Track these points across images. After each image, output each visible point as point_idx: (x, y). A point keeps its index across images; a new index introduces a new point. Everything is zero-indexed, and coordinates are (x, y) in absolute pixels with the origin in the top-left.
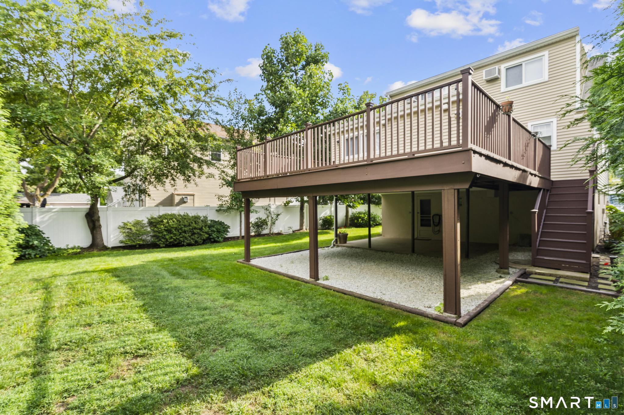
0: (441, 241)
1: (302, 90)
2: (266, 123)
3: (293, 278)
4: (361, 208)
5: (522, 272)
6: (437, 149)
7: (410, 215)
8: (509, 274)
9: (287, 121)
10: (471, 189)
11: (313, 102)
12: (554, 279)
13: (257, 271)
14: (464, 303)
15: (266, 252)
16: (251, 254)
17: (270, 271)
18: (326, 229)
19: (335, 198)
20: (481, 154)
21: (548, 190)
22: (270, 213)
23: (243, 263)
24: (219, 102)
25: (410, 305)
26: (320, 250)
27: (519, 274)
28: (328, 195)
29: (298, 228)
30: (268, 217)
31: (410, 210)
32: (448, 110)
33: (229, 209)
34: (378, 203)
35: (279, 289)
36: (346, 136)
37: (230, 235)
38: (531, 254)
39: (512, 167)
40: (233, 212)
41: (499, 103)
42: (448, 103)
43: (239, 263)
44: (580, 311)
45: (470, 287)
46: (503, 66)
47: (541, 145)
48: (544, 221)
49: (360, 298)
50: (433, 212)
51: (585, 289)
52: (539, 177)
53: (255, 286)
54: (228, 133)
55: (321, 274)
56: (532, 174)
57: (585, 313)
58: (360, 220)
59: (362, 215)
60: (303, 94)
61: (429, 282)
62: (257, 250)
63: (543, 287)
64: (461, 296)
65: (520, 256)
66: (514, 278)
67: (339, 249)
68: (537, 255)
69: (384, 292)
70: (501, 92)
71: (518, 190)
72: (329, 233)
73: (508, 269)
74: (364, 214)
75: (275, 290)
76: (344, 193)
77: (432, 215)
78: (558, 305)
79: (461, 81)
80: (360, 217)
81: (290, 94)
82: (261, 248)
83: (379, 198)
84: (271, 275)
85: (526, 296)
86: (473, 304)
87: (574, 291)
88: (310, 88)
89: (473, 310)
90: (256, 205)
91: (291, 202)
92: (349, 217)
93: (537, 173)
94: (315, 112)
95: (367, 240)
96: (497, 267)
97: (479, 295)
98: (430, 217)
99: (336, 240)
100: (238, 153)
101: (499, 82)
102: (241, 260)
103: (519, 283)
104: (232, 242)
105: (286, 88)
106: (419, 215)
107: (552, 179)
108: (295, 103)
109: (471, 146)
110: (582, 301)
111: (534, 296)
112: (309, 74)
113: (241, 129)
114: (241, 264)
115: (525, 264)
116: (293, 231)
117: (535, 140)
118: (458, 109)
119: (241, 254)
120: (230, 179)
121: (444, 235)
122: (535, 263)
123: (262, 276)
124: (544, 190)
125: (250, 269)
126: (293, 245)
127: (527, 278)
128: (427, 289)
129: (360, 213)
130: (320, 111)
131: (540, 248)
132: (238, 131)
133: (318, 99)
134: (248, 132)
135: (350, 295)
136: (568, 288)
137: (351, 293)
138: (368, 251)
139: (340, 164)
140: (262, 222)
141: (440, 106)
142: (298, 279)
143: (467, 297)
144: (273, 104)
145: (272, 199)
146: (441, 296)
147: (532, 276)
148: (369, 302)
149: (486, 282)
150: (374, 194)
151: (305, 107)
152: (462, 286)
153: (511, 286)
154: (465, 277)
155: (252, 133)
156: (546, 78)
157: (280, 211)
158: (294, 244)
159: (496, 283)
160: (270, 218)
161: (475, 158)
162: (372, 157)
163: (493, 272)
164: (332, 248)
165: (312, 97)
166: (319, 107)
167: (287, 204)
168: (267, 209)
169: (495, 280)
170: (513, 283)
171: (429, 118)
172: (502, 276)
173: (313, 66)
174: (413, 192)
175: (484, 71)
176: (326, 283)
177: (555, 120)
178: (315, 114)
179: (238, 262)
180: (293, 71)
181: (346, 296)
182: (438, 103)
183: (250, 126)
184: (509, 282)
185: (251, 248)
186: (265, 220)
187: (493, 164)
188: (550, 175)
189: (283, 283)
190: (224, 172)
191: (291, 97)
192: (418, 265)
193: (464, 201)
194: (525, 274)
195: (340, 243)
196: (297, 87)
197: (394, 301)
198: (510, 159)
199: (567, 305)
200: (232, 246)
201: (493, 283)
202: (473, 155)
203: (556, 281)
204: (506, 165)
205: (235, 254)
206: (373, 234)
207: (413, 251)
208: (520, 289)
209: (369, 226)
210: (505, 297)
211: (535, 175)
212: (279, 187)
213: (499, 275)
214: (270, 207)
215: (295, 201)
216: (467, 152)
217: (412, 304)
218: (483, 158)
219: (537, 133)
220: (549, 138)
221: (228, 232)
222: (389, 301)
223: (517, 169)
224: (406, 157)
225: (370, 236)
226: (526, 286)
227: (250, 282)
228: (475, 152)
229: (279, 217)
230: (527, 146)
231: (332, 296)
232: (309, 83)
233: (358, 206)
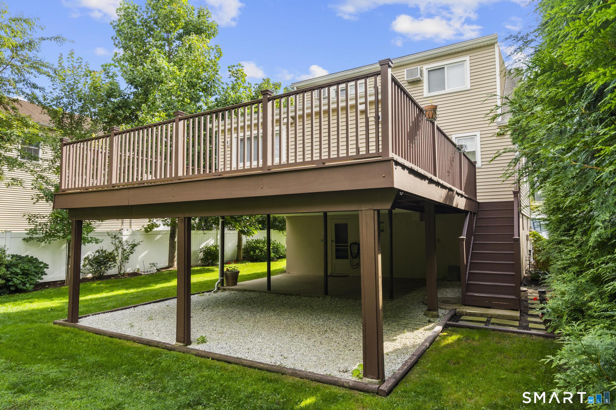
0: (359, 277)
1: (176, 67)
2: (119, 108)
3: (149, 343)
4: (259, 235)
5: (452, 313)
6: (352, 158)
7: (323, 243)
8: (438, 316)
9: (152, 108)
10: (394, 211)
11: (192, 85)
12: (484, 319)
13: (87, 337)
14: (388, 360)
15: (109, 305)
16: (81, 309)
17: (112, 336)
18: (208, 265)
19: (221, 220)
20: (404, 167)
21: (474, 214)
22: (120, 242)
23: (64, 325)
24: (37, 68)
25: (320, 371)
26: (194, 298)
27: (449, 316)
28: (212, 215)
29: (167, 264)
30: (116, 250)
31: (322, 237)
32: (365, 112)
33: (49, 236)
34: (281, 228)
35: (122, 365)
36: (241, 134)
37: (46, 279)
38: (460, 290)
39: (438, 184)
40: (55, 242)
41: (422, 106)
42: (366, 103)
43: (56, 326)
44: (514, 358)
45: (395, 338)
46: (426, 67)
47: (467, 161)
48: (472, 250)
49: (251, 367)
50: (351, 240)
51: (516, 330)
52: (465, 197)
53: (80, 364)
54: (54, 118)
55: (195, 334)
56: (458, 194)
57: (519, 360)
58: (257, 251)
59: (261, 245)
60: (178, 73)
61: (346, 335)
62: (94, 302)
63: (475, 331)
64: (385, 352)
65: (450, 293)
66: (444, 322)
67: (226, 293)
68: (467, 291)
69: (286, 355)
70: (424, 96)
71: (445, 213)
72: (213, 271)
73: (437, 310)
74: (264, 242)
75: (116, 367)
76: (235, 214)
77: (349, 245)
78: (492, 353)
79: (379, 74)
80: (257, 248)
81: (158, 71)
82: (101, 298)
83: (283, 221)
84: (111, 342)
85: (458, 345)
86: (399, 361)
87: (506, 333)
88: (189, 66)
89: (399, 370)
90: (98, 230)
91: (157, 226)
92: (243, 247)
93: (463, 193)
94: (195, 99)
95: (265, 279)
96: (425, 308)
97: (406, 348)
98: (347, 246)
99: (222, 281)
100: (65, 148)
101: (421, 85)
102: (61, 321)
103: (450, 328)
104: (51, 290)
105: (154, 61)
106: (334, 243)
107: (478, 201)
108: (166, 83)
109: (391, 155)
110: (515, 346)
111: (466, 344)
112: (187, 46)
113: (77, 114)
114: (61, 327)
115: (455, 304)
116: (158, 270)
117: (460, 153)
118: (377, 112)
119: (63, 310)
120: (53, 189)
121: (362, 270)
122: (466, 302)
123: (95, 345)
124: (471, 212)
125: (76, 335)
126: (155, 290)
127: (457, 321)
128: (343, 344)
129: (257, 242)
130: (203, 99)
131: (469, 282)
132: (71, 116)
133: (200, 81)
134: (89, 119)
135: (236, 364)
136: (500, 331)
137: (238, 361)
138: (267, 294)
139: (225, 172)
140: (106, 257)
141: (356, 106)
142: (157, 345)
143: (392, 352)
144: (131, 82)
145: (127, 221)
146: (360, 354)
147: (463, 318)
148: (263, 372)
149: (413, 330)
150: (276, 216)
151: (181, 91)
152: (385, 337)
153: (441, 332)
154: (389, 325)
155: (95, 122)
156: (469, 87)
157: (138, 239)
158: (158, 289)
159: (426, 330)
160: (120, 250)
161: (398, 171)
162: (269, 163)
163: (421, 316)
164: (215, 292)
165: (192, 78)
166: (201, 94)
167: (149, 230)
168: (115, 236)
169: (424, 326)
170: (443, 329)
171: (342, 120)
172: (431, 320)
173: (194, 37)
174: (325, 214)
175: (405, 71)
176: (201, 347)
177: (478, 134)
178: (195, 102)
179: (55, 323)
180: (164, 40)
181: (230, 366)
182: (353, 102)
183: (93, 110)
184: (439, 328)
185: (81, 299)
186: (111, 254)
187: (417, 180)
188: (476, 196)
189: (130, 354)
190: (42, 178)
191: (160, 74)
192: (331, 312)
193: (386, 226)
194: (456, 317)
195: (228, 285)
196: (169, 63)
197: (299, 367)
198: (435, 175)
199: (500, 351)
200: (50, 297)
201: (421, 330)
202: (394, 167)
203: (487, 322)
204: (431, 181)
205: (53, 310)
206: (275, 271)
207: (326, 293)
208: (451, 336)
209: (269, 260)
210: (435, 348)
211: (462, 196)
212: (131, 204)
213: (428, 319)
214: (121, 234)
215: (162, 224)
216: (388, 163)
217: (323, 369)
218: (406, 171)
219: (462, 146)
220: (474, 153)
221: (44, 273)
222: (292, 367)
223: (443, 187)
224: (314, 166)
225: (269, 273)
226: (457, 331)
227: (72, 357)
228: (397, 163)
229: (135, 248)
230: (452, 160)
231: (209, 368)
232: (188, 59)
233: (255, 232)
